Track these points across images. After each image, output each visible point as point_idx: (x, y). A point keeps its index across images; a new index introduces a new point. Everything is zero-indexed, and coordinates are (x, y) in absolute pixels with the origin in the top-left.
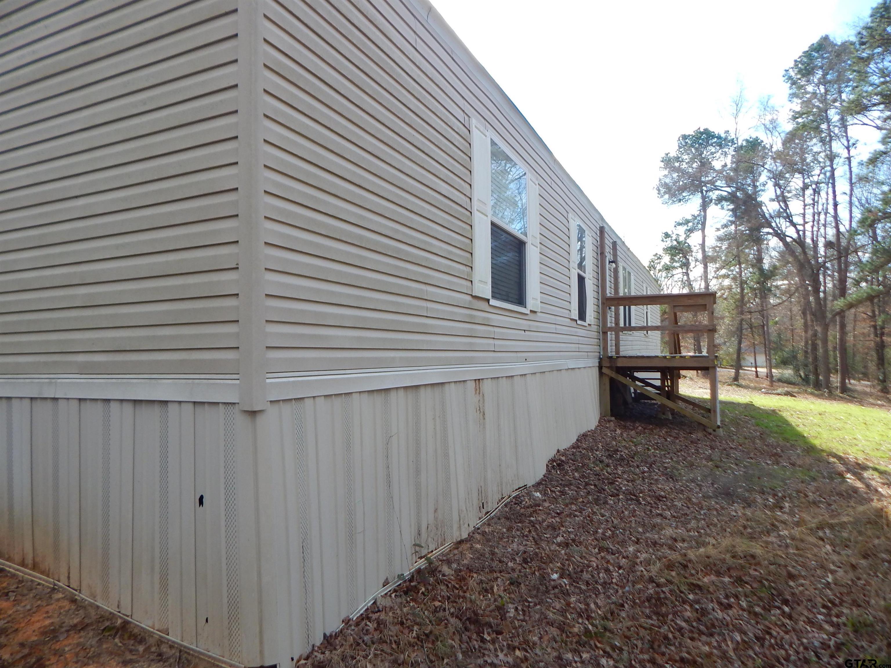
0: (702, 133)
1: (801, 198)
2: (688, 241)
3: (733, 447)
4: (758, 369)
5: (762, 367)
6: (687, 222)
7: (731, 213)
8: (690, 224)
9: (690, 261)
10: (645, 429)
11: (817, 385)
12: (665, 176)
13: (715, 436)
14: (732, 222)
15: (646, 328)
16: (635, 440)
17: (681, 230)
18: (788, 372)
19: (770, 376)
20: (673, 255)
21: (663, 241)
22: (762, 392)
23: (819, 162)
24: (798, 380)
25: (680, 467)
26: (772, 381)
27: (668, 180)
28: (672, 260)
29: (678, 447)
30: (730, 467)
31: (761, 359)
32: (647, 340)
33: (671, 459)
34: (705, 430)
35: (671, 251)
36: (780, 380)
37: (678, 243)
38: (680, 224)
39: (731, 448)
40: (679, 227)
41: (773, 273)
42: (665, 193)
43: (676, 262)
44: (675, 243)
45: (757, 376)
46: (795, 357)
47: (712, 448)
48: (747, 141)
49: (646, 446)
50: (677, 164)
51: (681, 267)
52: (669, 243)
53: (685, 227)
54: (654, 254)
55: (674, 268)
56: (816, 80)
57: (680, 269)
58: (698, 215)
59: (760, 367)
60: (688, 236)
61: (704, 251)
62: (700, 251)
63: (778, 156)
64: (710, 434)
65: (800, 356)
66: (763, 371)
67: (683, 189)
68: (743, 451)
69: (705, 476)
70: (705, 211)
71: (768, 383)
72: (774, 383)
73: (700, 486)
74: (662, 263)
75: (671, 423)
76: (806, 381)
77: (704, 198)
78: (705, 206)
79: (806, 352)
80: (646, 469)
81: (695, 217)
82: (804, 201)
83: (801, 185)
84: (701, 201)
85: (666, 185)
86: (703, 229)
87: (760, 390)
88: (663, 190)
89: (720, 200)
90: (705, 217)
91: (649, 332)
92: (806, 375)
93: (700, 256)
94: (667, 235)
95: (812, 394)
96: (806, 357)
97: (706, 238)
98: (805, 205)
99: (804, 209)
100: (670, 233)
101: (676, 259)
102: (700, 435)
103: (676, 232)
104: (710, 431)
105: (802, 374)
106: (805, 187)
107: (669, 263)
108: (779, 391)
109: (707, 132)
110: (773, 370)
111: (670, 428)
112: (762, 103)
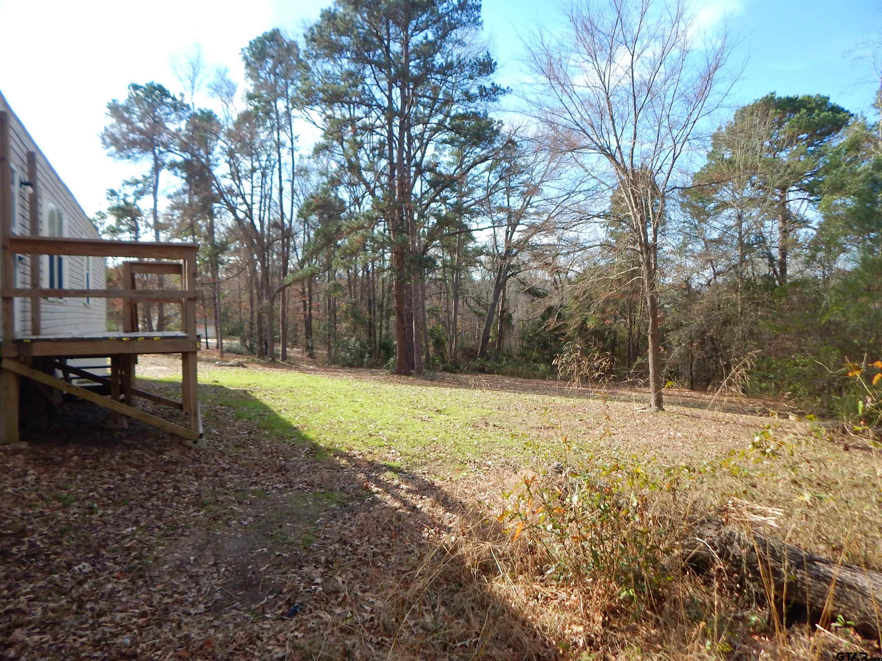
0: (155, 89)
1: (250, 180)
2: (138, 203)
3: (227, 467)
4: (209, 340)
5: (212, 338)
6: (137, 182)
7: (184, 181)
8: (140, 186)
9: (140, 226)
10: (85, 458)
11: (262, 354)
12: (112, 126)
13: (197, 451)
14: (185, 191)
15: (86, 293)
16: (65, 493)
17: (130, 190)
18: (236, 342)
19: (219, 346)
20: (120, 217)
21: (108, 199)
22: (217, 365)
23: (266, 150)
24: (244, 350)
25: (154, 540)
26: (222, 352)
27: (114, 131)
28: (119, 222)
29: (145, 489)
30: (233, 512)
31: (211, 330)
32: (88, 311)
33: (136, 523)
34: (181, 443)
35: (117, 211)
36: (228, 351)
37: (126, 203)
38: (128, 183)
39: (224, 470)
40: (128, 187)
41: (223, 248)
42: (112, 144)
43: (123, 224)
44: (122, 203)
45: (208, 348)
46: (242, 328)
47: (198, 477)
48: (202, 112)
49: (87, 502)
50: (126, 115)
51: (129, 230)
52: (115, 202)
53: (134, 188)
54: (97, 211)
55: (122, 231)
56: (267, 69)
57: (128, 233)
58: (150, 177)
59: (211, 338)
60: (138, 198)
61: (155, 217)
62: (152, 216)
63: (230, 134)
64: (190, 448)
65: (246, 327)
66: (213, 342)
67: (133, 144)
68: (241, 471)
69: (201, 549)
70: (157, 174)
71: (219, 354)
72: (225, 354)
73: (194, 578)
74: (106, 225)
75: (128, 437)
76: (251, 349)
77: (156, 159)
78: (157, 169)
79: (252, 324)
80: (87, 567)
81: (146, 178)
82: (252, 183)
83: (250, 167)
84: (153, 162)
85: (112, 136)
86: (155, 193)
87: (214, 362)
88: (108, 140)
89: (173, 165)
90: (157, 181)
91: (91, 299)
92: (251, 345)
93: (151, 221)
94: (113, 193)
95: (259, 363)
96: (251, 328)
97: (158, 203)
98: (253, 187)
99: (252, 191)
100: (116, 190)
101: (124, 222)
102: (176, 453)
103: (123, 192)
104: (189, 443)
105: (248, 344)
106: (253, 170)
107: (115, 226)
108: (232, 362)
109: (161, 89)
110: (224, 341)
111: (128, 447)
112: (219, 74)
